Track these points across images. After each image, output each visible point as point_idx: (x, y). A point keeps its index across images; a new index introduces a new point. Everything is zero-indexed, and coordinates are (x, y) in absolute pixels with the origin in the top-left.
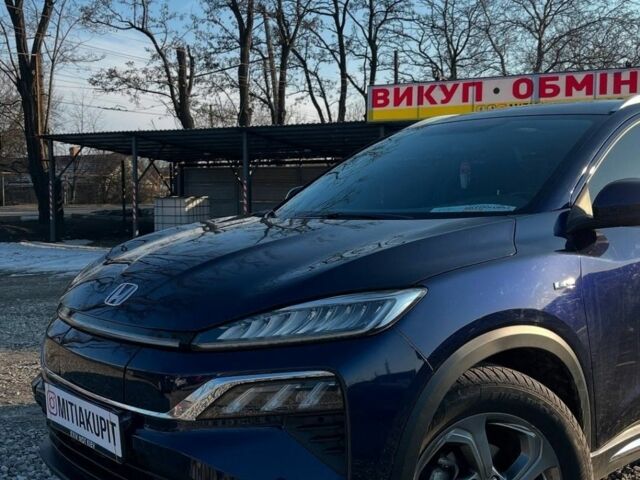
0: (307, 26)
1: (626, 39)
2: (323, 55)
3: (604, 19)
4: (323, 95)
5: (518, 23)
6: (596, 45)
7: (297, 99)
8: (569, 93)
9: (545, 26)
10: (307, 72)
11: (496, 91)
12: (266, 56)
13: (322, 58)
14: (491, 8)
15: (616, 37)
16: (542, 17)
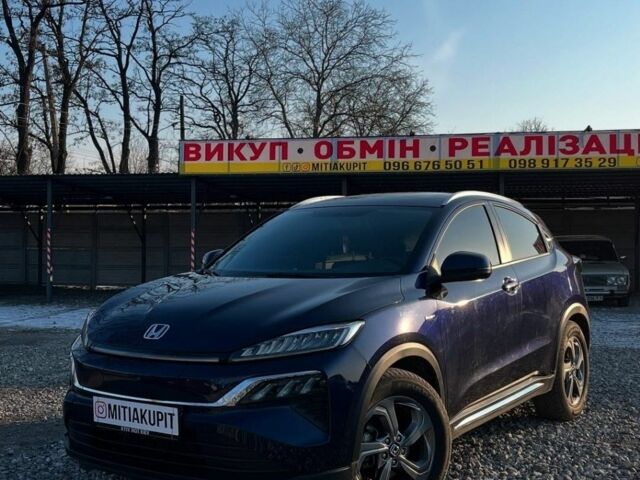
0: (89, 66)
1: (396, 94)
2: (103, 94)
3: (377, 76)
4: (105, 137)
5: (298, 74)
6: (369, 99)
7: (76, 139)
8: (363, 156)
9: (324, 80)
10: (88, 112)
11: (300, 151)
12: (45, 94)
13: (103, 99)
14: (272, 59)
15: (386, 92)
16: (320, 70)
